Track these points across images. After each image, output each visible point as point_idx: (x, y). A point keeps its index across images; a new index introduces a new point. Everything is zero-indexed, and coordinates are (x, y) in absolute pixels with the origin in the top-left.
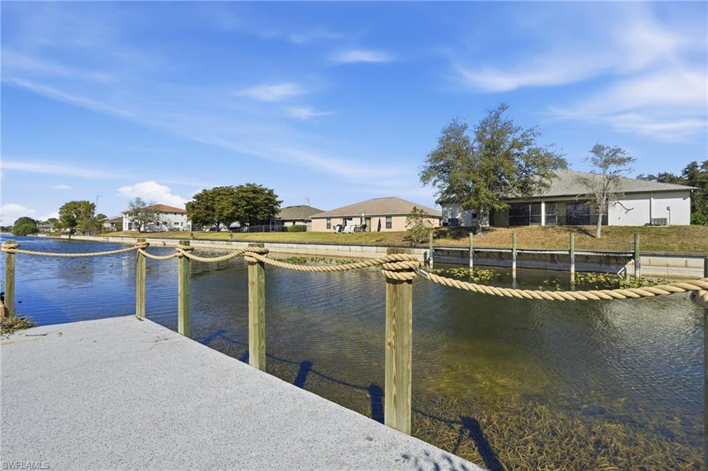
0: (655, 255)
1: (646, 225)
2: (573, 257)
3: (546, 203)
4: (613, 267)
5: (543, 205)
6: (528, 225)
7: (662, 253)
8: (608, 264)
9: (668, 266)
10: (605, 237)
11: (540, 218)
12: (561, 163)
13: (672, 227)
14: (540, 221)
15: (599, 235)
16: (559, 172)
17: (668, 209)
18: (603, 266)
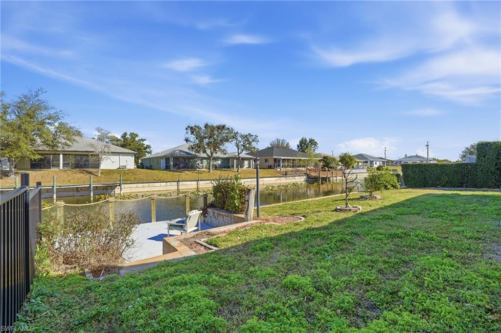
0: (126, 184)
1: (118, 168)
2: (92, 187)
3: (63, 154)
4: (109, 191)
5: (61, 156)
6: (50, 168)
7: (129, 182)
8: (107, 189)
9: (131, 188)
10: (103, 176)
11: (59, 164)
12: (79, 134)
13: (129, 170)
14: (58, 166)
15: (99, 175)
16: (77, 138)
17: (126, 161)
18: (105, 190)
